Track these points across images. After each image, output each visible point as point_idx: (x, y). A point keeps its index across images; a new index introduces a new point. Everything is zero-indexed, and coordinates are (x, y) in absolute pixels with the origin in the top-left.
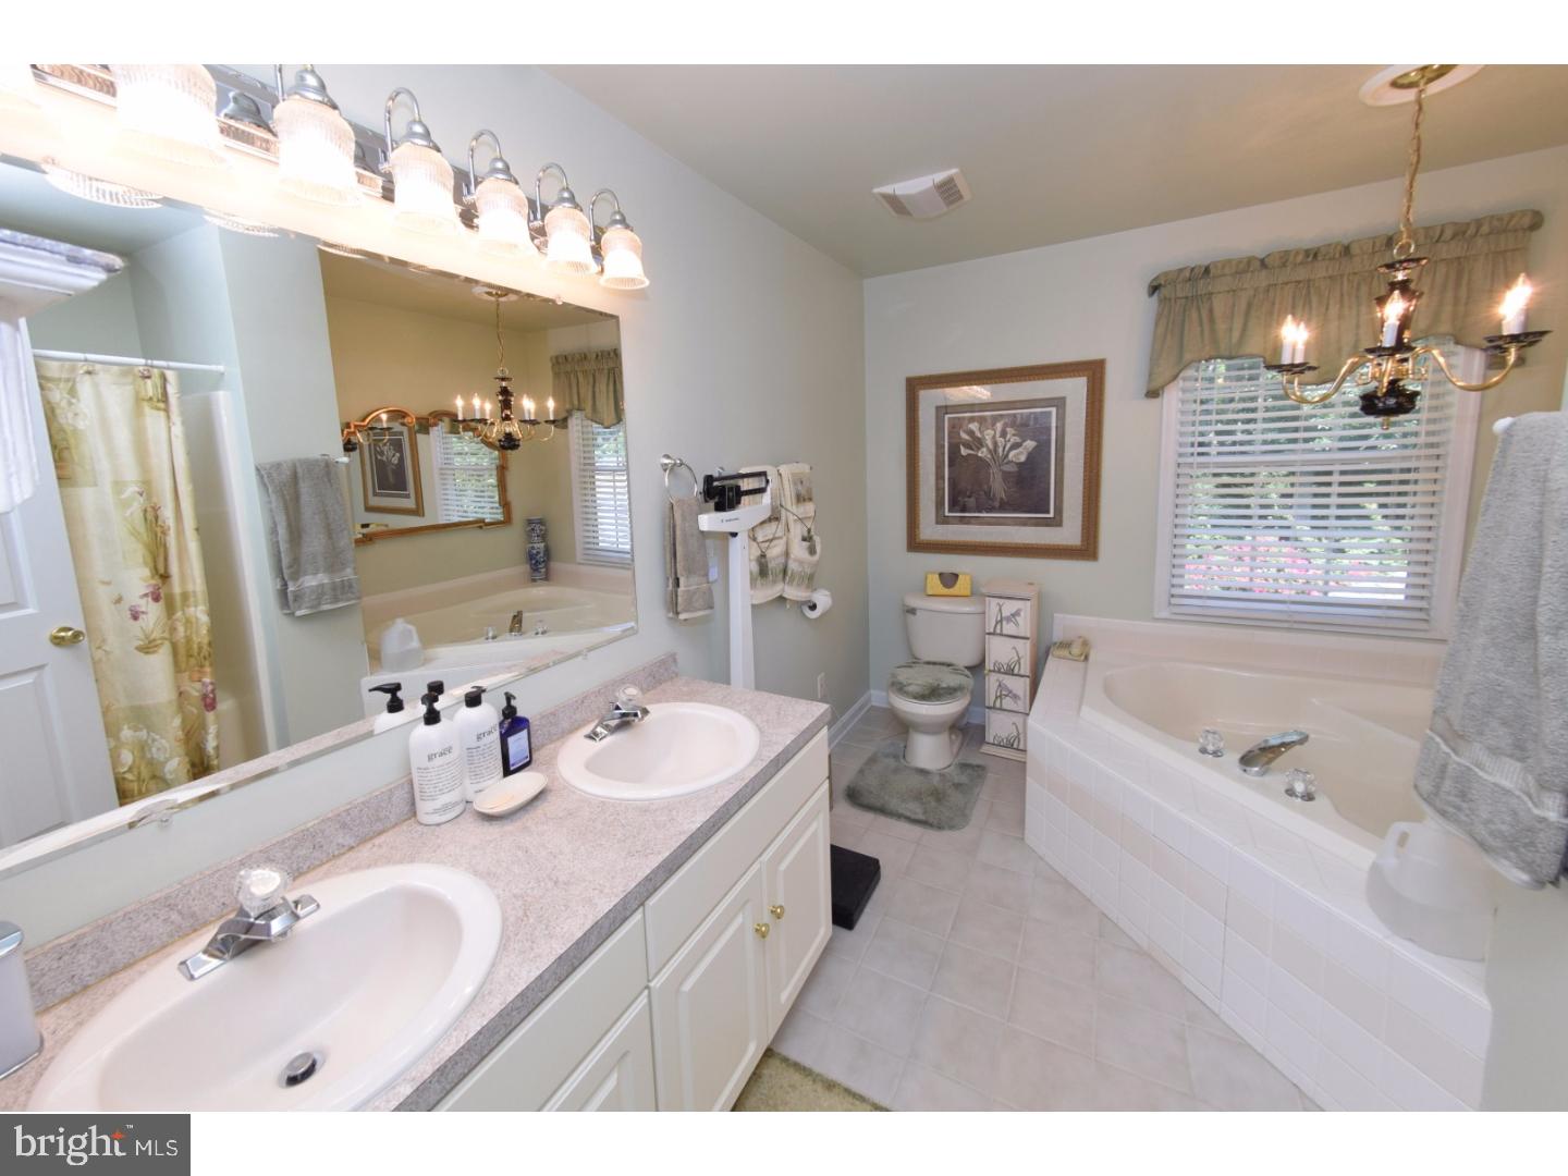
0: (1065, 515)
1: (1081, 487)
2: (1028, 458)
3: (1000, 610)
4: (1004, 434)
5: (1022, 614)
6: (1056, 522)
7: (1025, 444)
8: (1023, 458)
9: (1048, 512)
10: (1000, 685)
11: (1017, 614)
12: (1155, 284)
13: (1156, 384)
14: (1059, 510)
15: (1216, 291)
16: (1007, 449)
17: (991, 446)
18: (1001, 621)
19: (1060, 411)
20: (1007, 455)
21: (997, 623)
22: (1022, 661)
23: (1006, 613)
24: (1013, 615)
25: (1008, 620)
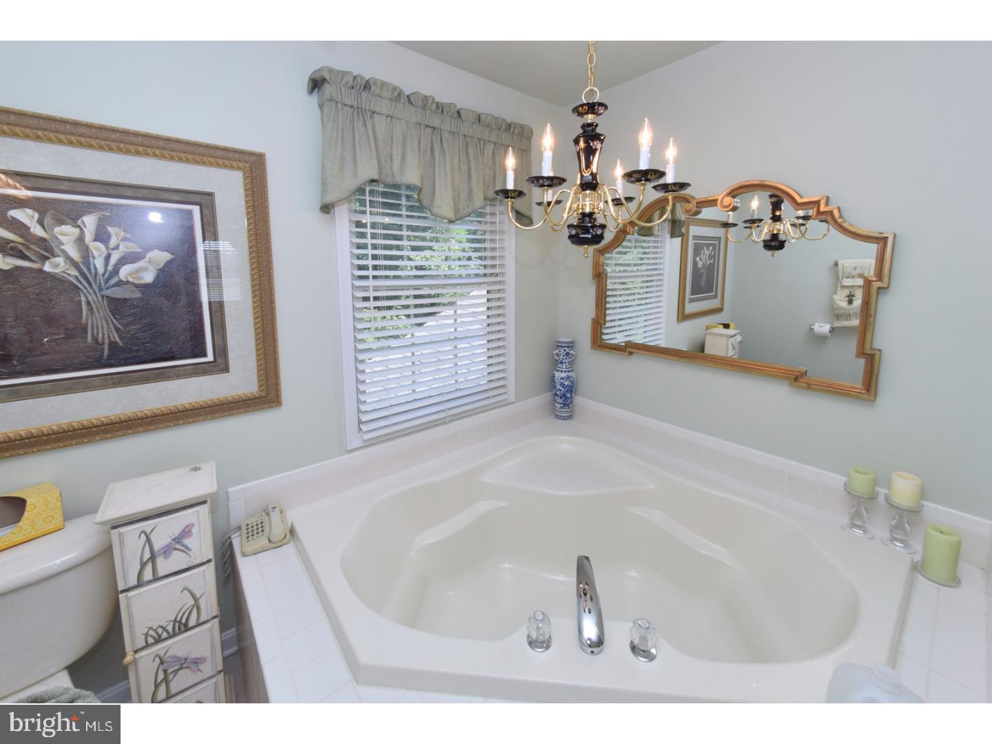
0: (232, 355)
1: (250, 318)
2: (157, 277)
3: (148, 540)
4: (102, 236)
5: (195, 531)
6: (221, 365)
7: (149, 255)
8: (149, 278)
9: (205, 355)
10: (162, 663)
11: (187, 532)
12: (317, 76)
13: (329, 199)
14: (222, 351)
15: (379, 111)
16: (113, 260)
17: (75, 254)
18: (153, 558)
19: (206, 212)
20: (116, 271)
21: (143, 565)
22: (202, 602)
23: (159, 542)
24: (178, 540)
25: (167, 551)
